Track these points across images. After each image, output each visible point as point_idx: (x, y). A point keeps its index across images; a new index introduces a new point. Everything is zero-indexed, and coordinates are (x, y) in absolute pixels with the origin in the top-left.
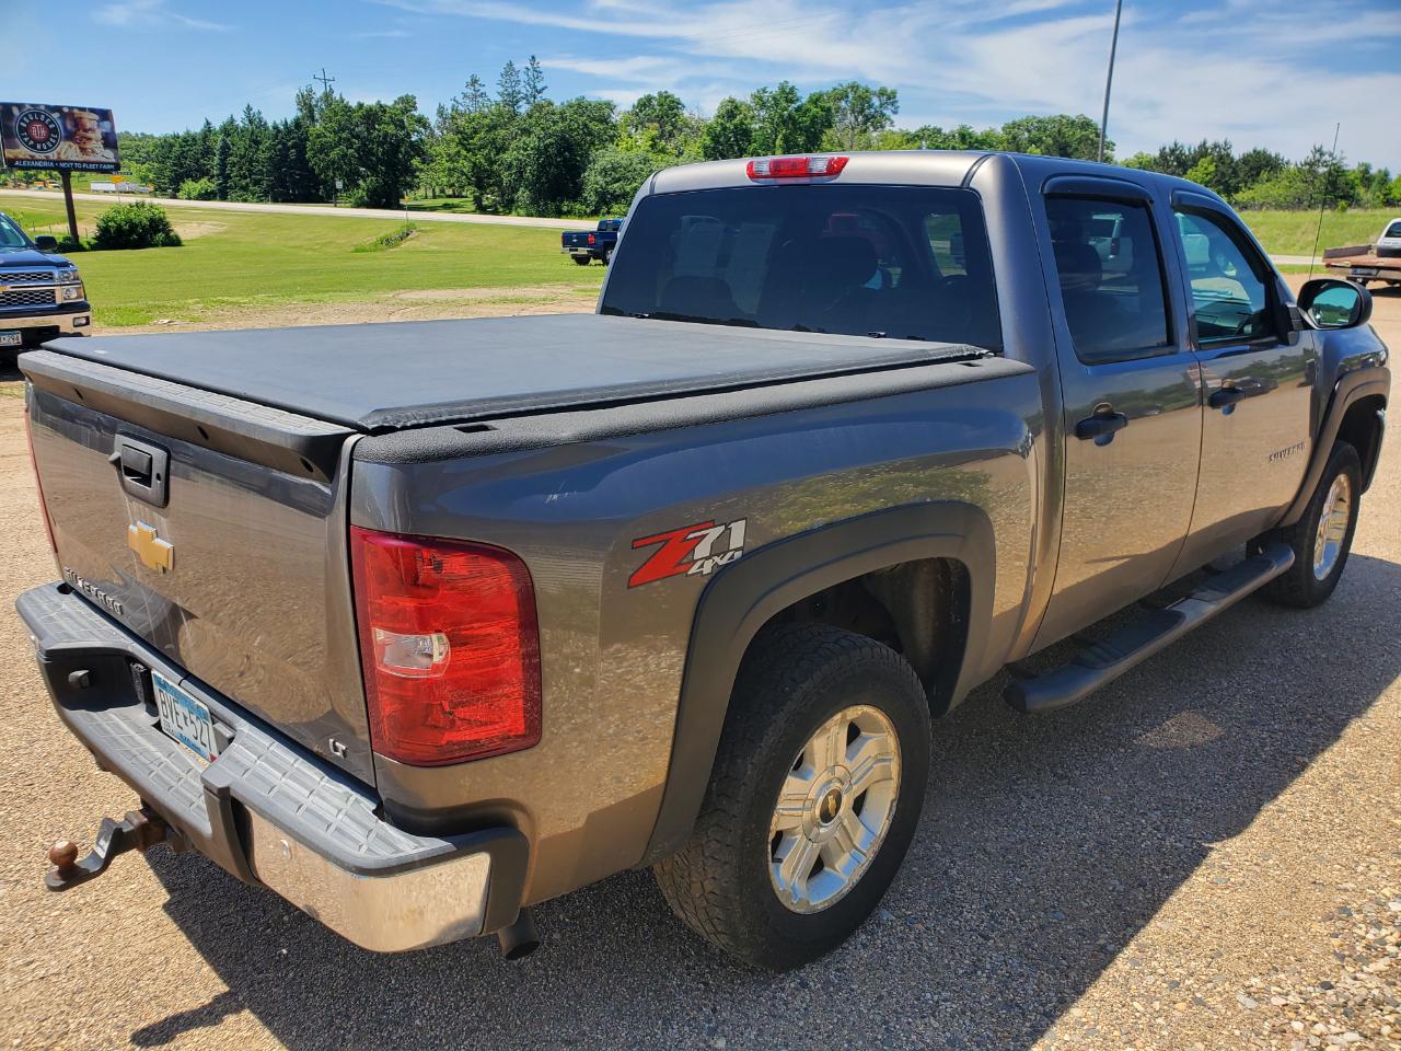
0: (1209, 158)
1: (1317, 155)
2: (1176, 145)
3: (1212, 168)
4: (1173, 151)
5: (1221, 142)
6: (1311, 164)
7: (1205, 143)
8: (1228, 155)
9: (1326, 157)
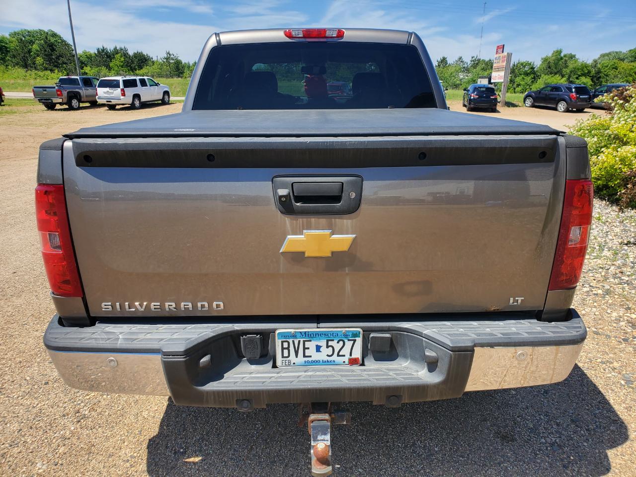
0: (119, 54)
1: (168, 55)
2: (103, 48)
3: (122, 59)
4: (103, 50)
5: (123, 47)
6: (167, 59)
7: (116, 48)
8: (128, 54)
9: (172, 56)
